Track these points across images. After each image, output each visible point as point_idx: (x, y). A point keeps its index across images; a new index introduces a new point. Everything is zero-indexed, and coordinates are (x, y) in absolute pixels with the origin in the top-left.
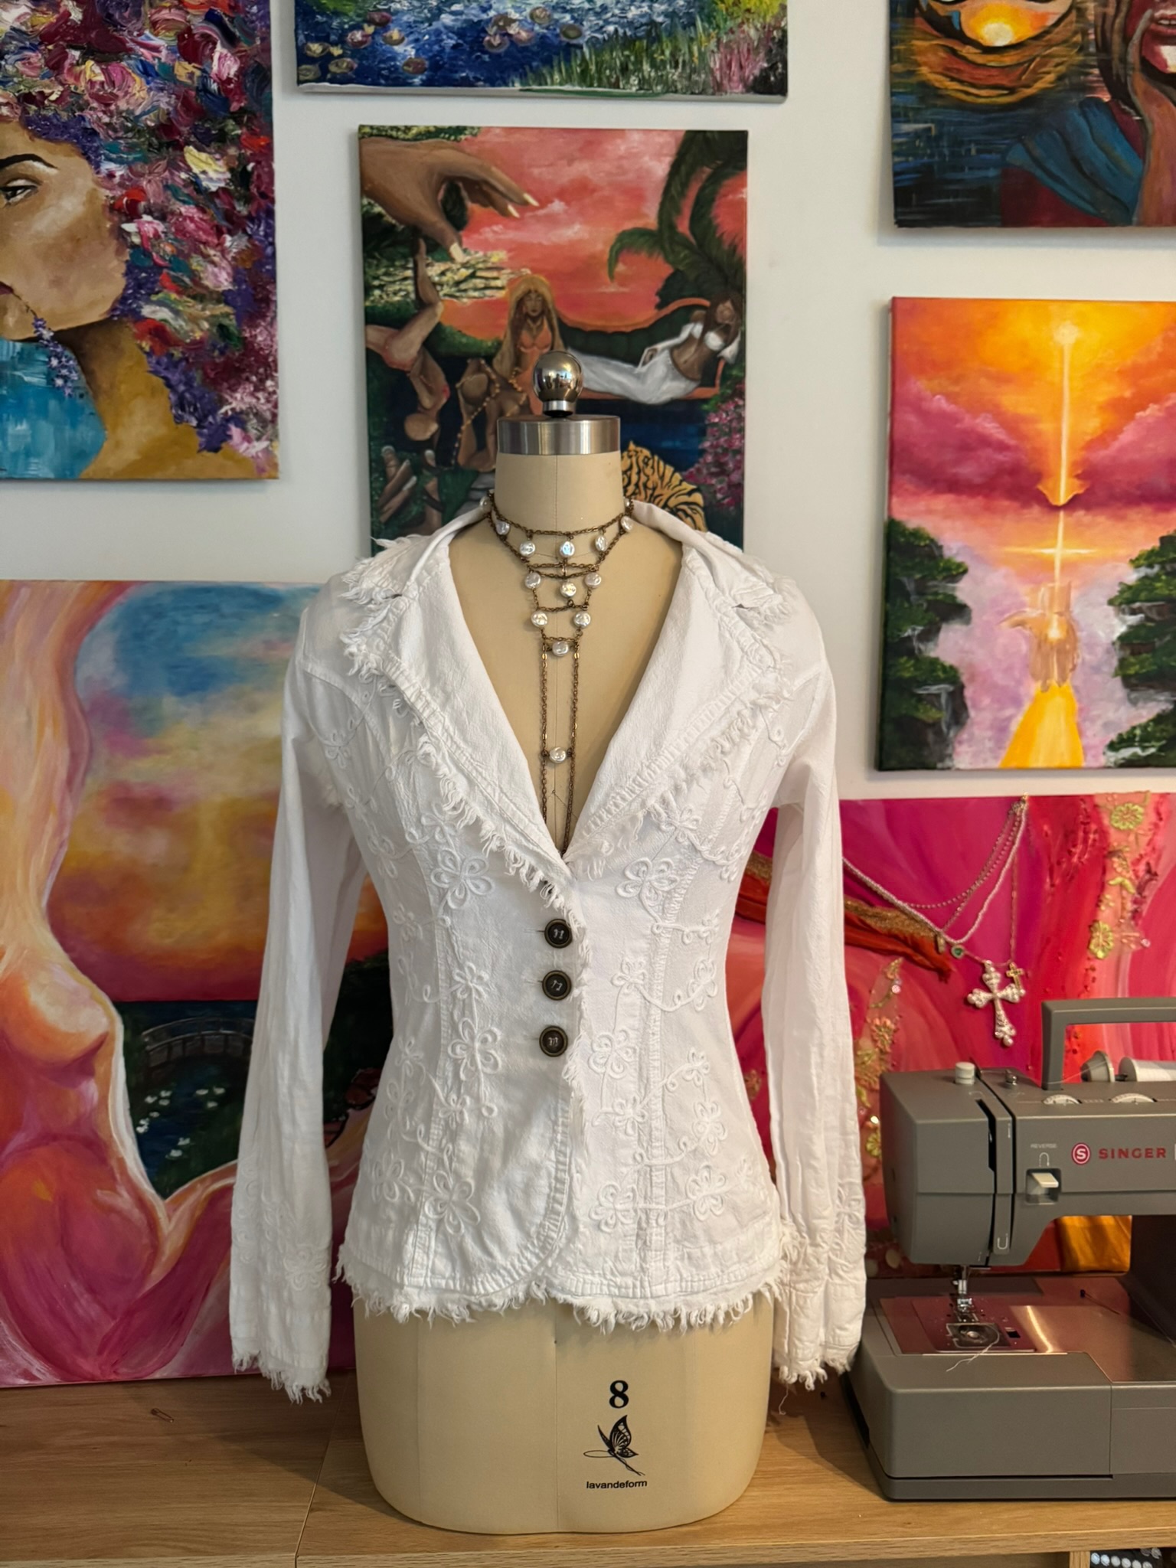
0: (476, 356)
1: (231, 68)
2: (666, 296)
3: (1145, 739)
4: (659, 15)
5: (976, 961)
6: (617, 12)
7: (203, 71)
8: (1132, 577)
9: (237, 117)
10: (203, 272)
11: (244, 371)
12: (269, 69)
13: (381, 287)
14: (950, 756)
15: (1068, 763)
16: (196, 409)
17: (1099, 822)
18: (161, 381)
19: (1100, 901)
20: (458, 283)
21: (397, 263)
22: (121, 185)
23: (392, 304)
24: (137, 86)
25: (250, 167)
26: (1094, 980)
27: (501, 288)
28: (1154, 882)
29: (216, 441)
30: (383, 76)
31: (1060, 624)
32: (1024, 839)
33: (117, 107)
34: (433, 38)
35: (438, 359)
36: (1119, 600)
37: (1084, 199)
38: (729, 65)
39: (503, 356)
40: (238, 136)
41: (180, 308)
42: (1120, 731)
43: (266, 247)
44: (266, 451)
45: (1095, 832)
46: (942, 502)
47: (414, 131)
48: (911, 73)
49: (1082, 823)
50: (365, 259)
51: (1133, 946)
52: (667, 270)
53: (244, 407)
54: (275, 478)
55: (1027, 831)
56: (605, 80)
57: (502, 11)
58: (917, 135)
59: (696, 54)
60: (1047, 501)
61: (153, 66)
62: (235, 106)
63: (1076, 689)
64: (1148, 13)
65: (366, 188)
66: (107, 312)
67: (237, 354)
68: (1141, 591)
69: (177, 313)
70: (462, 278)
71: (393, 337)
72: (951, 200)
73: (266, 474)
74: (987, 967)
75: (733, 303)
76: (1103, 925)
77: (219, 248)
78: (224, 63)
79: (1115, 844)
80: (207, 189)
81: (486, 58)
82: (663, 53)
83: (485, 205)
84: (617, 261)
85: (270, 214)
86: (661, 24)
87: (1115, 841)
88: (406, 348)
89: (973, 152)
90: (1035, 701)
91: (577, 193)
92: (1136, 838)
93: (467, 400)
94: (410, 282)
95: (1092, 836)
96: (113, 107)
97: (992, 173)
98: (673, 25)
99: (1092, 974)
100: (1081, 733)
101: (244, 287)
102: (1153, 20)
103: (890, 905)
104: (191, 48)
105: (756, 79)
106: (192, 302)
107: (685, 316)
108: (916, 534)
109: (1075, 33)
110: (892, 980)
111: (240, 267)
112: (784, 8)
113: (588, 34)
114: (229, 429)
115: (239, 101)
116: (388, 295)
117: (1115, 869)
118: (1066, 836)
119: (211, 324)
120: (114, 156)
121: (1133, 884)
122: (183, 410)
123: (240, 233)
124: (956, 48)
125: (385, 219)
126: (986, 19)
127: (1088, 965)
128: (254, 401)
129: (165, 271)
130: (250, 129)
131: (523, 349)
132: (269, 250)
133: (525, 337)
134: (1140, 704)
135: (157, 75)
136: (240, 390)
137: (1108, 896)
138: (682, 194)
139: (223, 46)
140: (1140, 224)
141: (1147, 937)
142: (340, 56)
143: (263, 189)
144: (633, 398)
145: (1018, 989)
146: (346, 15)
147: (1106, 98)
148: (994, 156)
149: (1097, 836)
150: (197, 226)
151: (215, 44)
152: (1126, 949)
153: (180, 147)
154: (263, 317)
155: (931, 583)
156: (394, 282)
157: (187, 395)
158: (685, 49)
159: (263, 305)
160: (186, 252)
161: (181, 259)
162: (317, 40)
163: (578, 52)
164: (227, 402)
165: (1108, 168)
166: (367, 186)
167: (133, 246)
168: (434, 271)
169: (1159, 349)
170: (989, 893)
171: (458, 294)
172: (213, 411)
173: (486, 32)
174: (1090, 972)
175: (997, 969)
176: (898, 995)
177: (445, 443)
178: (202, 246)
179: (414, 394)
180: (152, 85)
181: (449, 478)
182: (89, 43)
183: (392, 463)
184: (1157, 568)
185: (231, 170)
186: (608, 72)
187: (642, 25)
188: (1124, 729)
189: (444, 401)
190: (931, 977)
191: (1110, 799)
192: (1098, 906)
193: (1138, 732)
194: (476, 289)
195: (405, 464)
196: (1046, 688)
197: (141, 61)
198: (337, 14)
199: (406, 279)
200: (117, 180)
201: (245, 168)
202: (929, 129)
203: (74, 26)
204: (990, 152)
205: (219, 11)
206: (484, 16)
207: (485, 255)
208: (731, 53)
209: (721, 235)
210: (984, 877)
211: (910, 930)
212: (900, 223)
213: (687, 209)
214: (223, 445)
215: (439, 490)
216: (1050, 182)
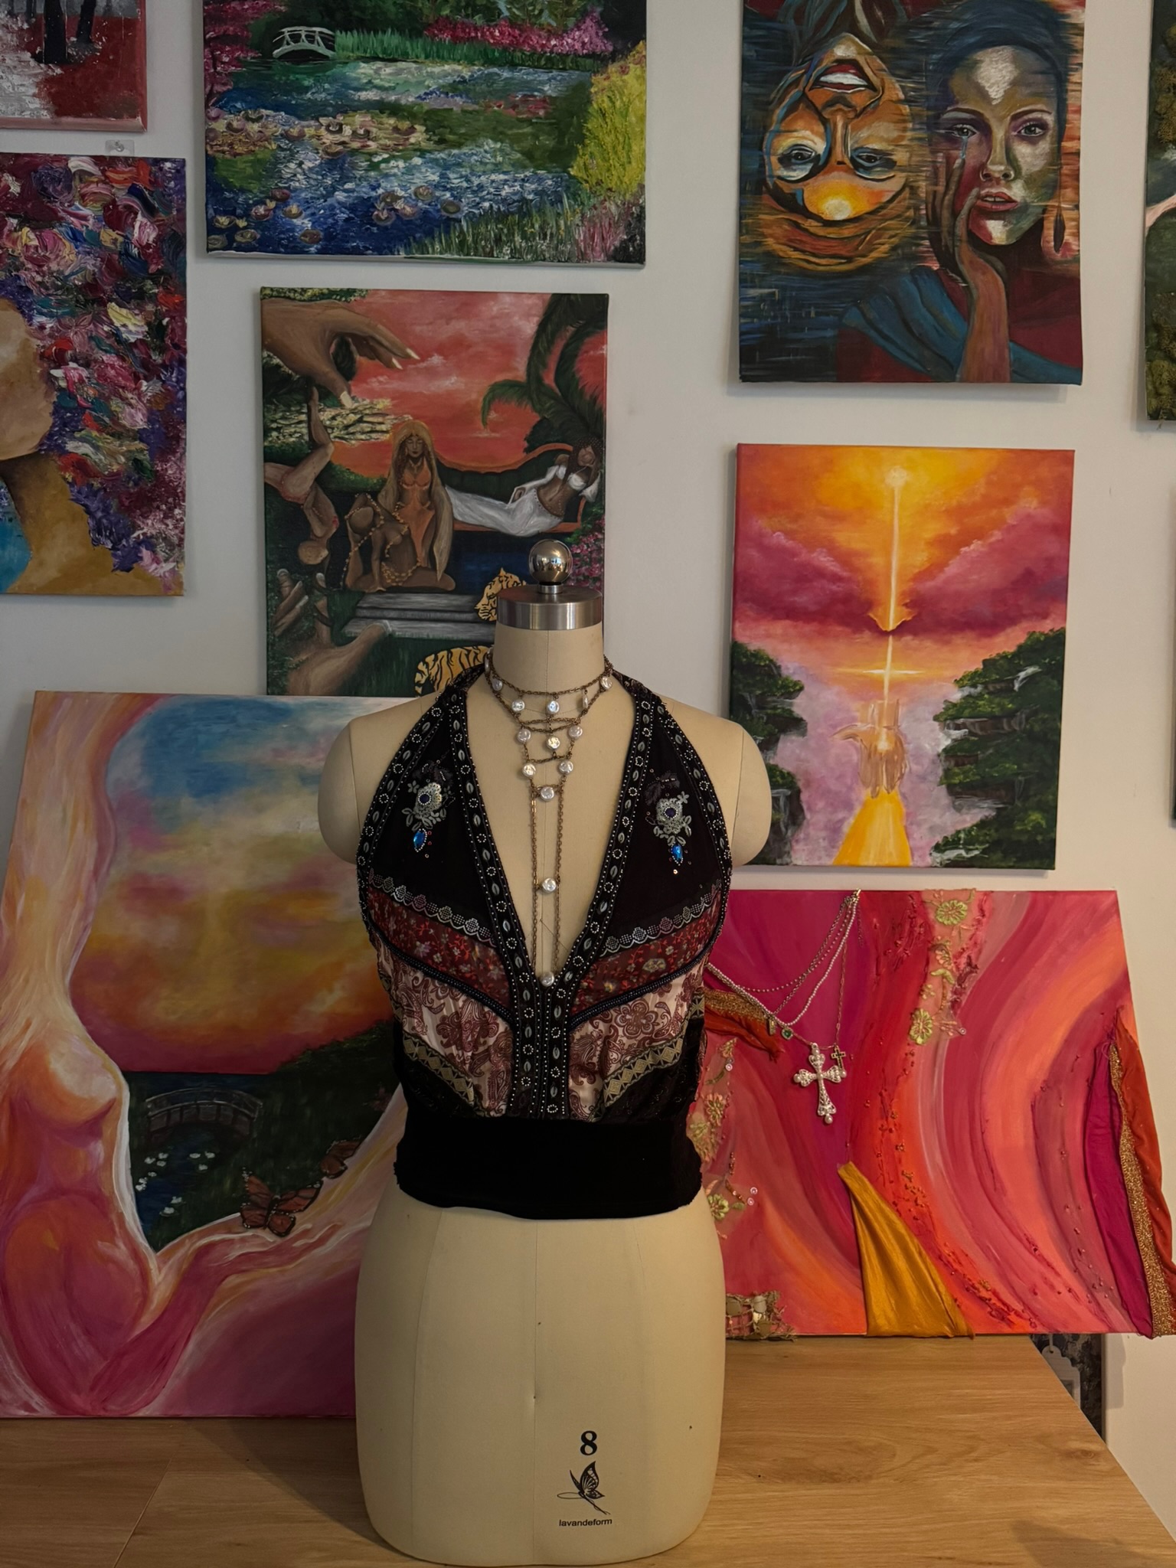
0: (364, 491)
1: (151, 235)
2: (533, 441)
3: (969, 843)
4: (530, 193)
5: (804, 1044)
6: (492, 190)
7: (126, 237)
8: (957, 696)
9: (154, 278)
10: (121, 413)
11: (155, 500)
12: (184, 236)
13: (278, 429)
14: (788, 854)
15: (896, 861)
16: (111, 533)
17: (925, 916)
18: (82, 508)
19: (923, 990)
20: (347, 427)
21: (293, 408)
22: (51, 336)
23: (288, 444)
24: (67, 251)
25: (165, 321)
26: (912, 1064)
27: (386, 431)
28: (974, 974)
29: (128, 562)
30: (282, 245)
31: (889, 737)
32: (852, 932)
33: (49, 268)
34: (328, 212)
35: (330, 494)
36: (944, 716)
37: (913, 358)
38: (592, 238)
39: (387, 491)
40: (156, 294)
41: (101, 444)
42: (945, 835)
43: (177, 393)
44: (173, 571)
45: (921, 926)
46: (780, 627)
47: (309, 293)
48: (758, 244)
49: (909, 917)
50: (264, 406)
51: (951, 1034)
52: (535, 418)
53: (154, 532)
54: (180, 595)
55: (857, 923)
56: (481, 250)
57: (389, 190)
58: (762, 299)
59: (563, 227)
60: (877, 626)
61: (81, 233)
62: (153, 268)
63: (904, 796)
64: (974, 192)
65: (267, 343)
66: (36, 447)
67: (149, 485)
68: (966, 708)
69: (97, 448)
70: (351, 422)
71: (288, 473)
72: (791, 358)
73: (173, 592)
74: (813, 1049)
75: (593, 448)
76: (923, 1013)
77: (136, 392)
78: (143, 231)
79: (939, 938)
80: (126, 340)
81: (375, 230)
82: (533, 226)
83: (372, 359)
84: (489, 409)
85: (182, 363)
86: (532, 201)
87: (939, 934)
88: (300, 483)
89: (813, 315)
90: (865, 805)
91: (455, 349)
92: (960, 933)
93: (355, 531)
94: (304, 425)
95: (917, 929)
96: (45, 268)
97: (829, 333)
98: (542, 201)
99: (911, 1059)
100: (908, 836)
101: (157, 426)
102: (979, 197)
103: (728, 989)
104: (115, 217)
105: (616, 248)
106: (110, 439)
107: (549, 459)
108: (757, 655)
109: (908, 208)
110: (726, 1059)
111: (154, 409)
112: (642, 187)
113: (466, 209)
114: (140, 552)
115: (157, 264)
116: (284, 436)
117: (937, 961)
118: (893, 929)
119: (127, 459)
120: (45, 310)
121: (954, 976)
122: (100, 533)
123: (155, 378)
124: (800, 221)
126: (826, 196)
127: (908, 1049)
128: (163, 527)
129: (88, 411)
130: (166, 289)
131: (405, 486)
132: (180, 395)
133: (407, 475)
134: (964, 811)
135: (85, 240)
136: (151, 517)
137: (930, 986)
138: (548, 350)
139: (143, 216)
141: (964, 1026)
142: (245, 228)
143: (176, 340)
144: (503, 531)
145: (840, 1071)
146: (250, 191)
147: (936, 266)
148: (832, 318)
149: (922, 930)
150: (117, 373)
151: (136, 214)
152: (944, 1036)
153: (103, 303)
154: (174, 452)
155: (769, 699)
156: (290, 425)
157: (105, 521)
158: (553, 223)
159: (174, 443)
160: (107, 395)
161: (102, 401)
162: (225, 213)
163: (457, 225)
164: (139, 528)
165: (936, 329)
166: (267, 341)
167: (60, 389)
168: (326, 416)
169: (983, 491)
170: (819, 980)
171: (347, 436)
172: (127, 536)
173: (375, 207)
174: (909, 1056)
175: (821, 1051)
176: (731, 1072)
177: (335, 567)
178: (121, 390)
179: (307, 524)
180: (80, 249)
181: (337, 597)
182: (26, 213)
183: (286, 584)
184: (980, 688)
185: (148, 324)
186: (483, 243)
187: (514, 202)
188: (950, 832)
189: (334, 530)
190: (762, 1056)
191: (936, 895)
192: (919, 994)
193: (962, 835)
194: (363, 433)
195: (298, 585)
196: (875, 794)
197: (71, 229)
198: (243, 191)
199: (300, 422)
200: (47, 331)
201: (160, 323)
202: (773, 294)
203: (13, 198)
204: (827, 314)
205: (141, 185)
206: (374, 194)
207: (372, 403)
208: (594, 228)
209: (584, 386)
210: (815, 964)
211: (744, 1012)
212: (745, 378)
213: (553, 364)
214: (135, 565)
215: (329, 608)
216: (882, 342)
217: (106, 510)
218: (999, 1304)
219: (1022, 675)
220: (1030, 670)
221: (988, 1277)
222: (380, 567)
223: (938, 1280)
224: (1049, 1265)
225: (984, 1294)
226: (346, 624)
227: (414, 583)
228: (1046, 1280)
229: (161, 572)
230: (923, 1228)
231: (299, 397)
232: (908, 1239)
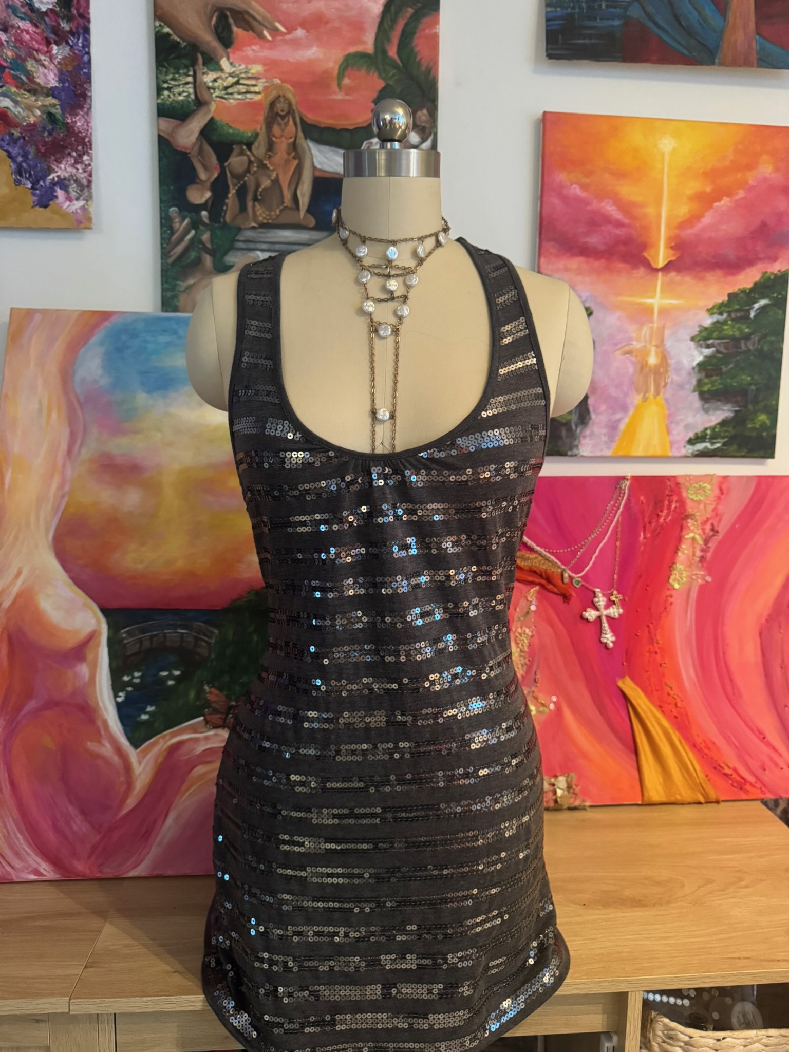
0: (240, 143)
3: (714, 437)
5: (590, 590)
8: (708, 321)
10: (36, 73)
11: (66, 148)
13: (169, 89)
14: (577, 446)
15: (659, 452)
16: (30, 175)
17: (679, 494)
18: (5, 153)
19: (678, 549)
20: (226, 88)
21: (181, 71)
23: (178, 102)
26: (671, 604)
27: (259, 91)
28: (715, 537)
29: (45, 200)
31: (657, 354)
32: (626, 505)
35: (212, 145)
36: (698, 338)
37: (682, 45)
39: (259, 144)
41: (19, 99)
42: (696, 431)
43: (83, 57)
44: (83, 208)
45: (677, 501)
49: (668, 495)
50: (157, 67)
51: (700, 581)
52: (381, 84)
53: (67, 175)
54: (90, 228)
55: (629, 500)
63: (667, 400)
65: (158, 14)
67: (61, 135)
68: (714, 331)
69: (16, 102)
70: (229, 84)
71: (177, 127)
72: (587, 41)
73: (82, 226)
74: (597, 593)
75: (428, 111)
76: (679, 566)
77: (48, 55)
79: (690, 510)
80: (38, 10)
83: (246, 30)
84: (343, 76)
85: (87, 30)
87: (690, 508)
88: (188, 135)
90: (638, 408)
91: (315, 24)
92: (705, 507)
93: (233, 175)
94: (190, 85)
95: (674, 504)
97: (617, 23)
99: (670, 600)
100: (669, 432)
101: (67, 85)
103: (531, 550)
106: (27, 95)
110: (531, 602)
111: (64, 70)
114: (55, 191)
116: (174, 95)
117: (689, 528)
118: (656, 504)
119: (41, 112)
121: (702, 538)
122: (21, 175)
123: (64, 43)
125: (172, 37)
127: (668, 593)
128: (74, 170)
129: (7, 70)
131: (274, 139)
132: (86, 58)
133: (276, 130)
134: (711, 412)
136: (64, 162)
137: (683, 546)
138: (392, 28)
140: (722, 64)
141: (710, 574)
143: (81, 11)
145: (618, 609)
148: (618, 11)
149: (678, 505)
150: (31, 37)
152: (695, 583)
154: (82, 108)
156: (179, 86)
157: (24, 165)
159: (81, 99)
160: (23, 56)
161: (19, 61)
164: (54, 171)
165: (700, 24)
166: (159, 12)
168: (208, 78)
170: (600, 543)
171: (226, 96)
172: (44, 178)
174: (669, 598)
175: (604, 595)
176: (535, 612)
177: (216, 206)
178: (35, 53)
179: (194, 169)
181: (218, 232)
183: (177, 220)
184: (725, 316)
188: (699, 429)
189: (216, 175)
190: (559, 600)
191: (687, 479)
192: (676, 553)
193: (709, 432)
194: (239, 93)
195: (186, 221)
196: (645, 399)
199: (187, 83)
204: (615, 7)
207: (246, 68)
209: (421, 60)
210: (598, 531)
211: (544, 567)
212: (550, 56)
213: (395, 41)
214: (51, 203)
215: (212, 241)
216: (656, 30)
217: (25, 156)
218: (738, 778)
219: (756, 306)
220: (763, 302)
221: (730, 760)
222: (254, 206)
223: (695, 762)
224: (774, 749)
225: (727, 771)
226: (225, 254)
227: (283, 220)
228: (771, 759)
229: (73, 208)
230: (682, 722)
231: (185, 61)
232: (671, 731)
